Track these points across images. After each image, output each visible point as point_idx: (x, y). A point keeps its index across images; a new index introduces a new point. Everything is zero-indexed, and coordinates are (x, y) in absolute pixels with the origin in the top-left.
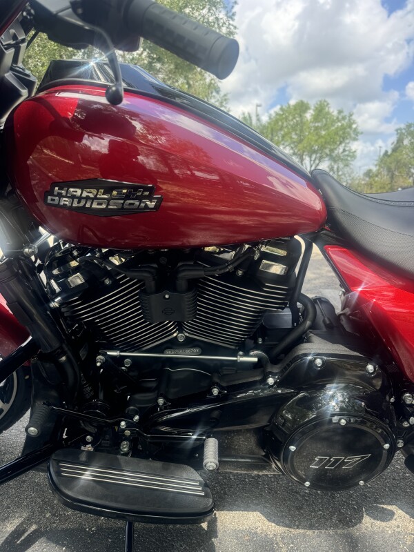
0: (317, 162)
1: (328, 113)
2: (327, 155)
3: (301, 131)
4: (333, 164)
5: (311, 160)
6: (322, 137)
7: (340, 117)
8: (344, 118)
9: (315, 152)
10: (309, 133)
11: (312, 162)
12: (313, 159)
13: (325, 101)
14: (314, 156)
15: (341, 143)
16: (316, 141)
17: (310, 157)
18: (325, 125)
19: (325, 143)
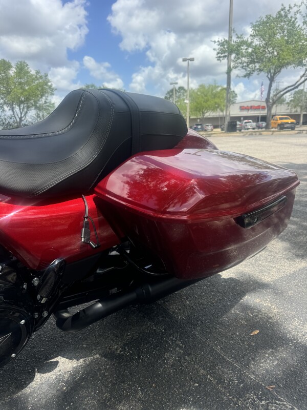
0: (25, 110)
1: (28, 72)
2: (33, 105)
3: (8, 84)
4: (39, 112)
5: (20, 109)
6: (26, 90)
7: (38, 76)
8: (41, 77)
9: (22, 102)
10: (15, 87)
11: (21, 110)
12: (22, 108)
13: (24, 63)
14: (22, 106)
15: (42, 96)
16: (22, 93)
17: (19, 106)
18: (27, 81)
19: (29, 95)
